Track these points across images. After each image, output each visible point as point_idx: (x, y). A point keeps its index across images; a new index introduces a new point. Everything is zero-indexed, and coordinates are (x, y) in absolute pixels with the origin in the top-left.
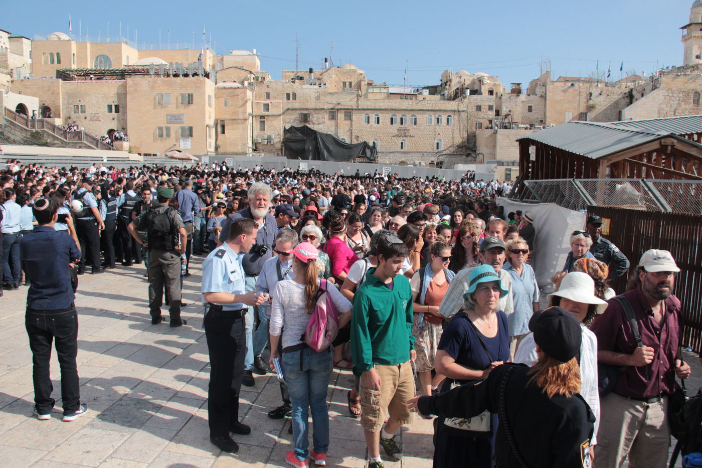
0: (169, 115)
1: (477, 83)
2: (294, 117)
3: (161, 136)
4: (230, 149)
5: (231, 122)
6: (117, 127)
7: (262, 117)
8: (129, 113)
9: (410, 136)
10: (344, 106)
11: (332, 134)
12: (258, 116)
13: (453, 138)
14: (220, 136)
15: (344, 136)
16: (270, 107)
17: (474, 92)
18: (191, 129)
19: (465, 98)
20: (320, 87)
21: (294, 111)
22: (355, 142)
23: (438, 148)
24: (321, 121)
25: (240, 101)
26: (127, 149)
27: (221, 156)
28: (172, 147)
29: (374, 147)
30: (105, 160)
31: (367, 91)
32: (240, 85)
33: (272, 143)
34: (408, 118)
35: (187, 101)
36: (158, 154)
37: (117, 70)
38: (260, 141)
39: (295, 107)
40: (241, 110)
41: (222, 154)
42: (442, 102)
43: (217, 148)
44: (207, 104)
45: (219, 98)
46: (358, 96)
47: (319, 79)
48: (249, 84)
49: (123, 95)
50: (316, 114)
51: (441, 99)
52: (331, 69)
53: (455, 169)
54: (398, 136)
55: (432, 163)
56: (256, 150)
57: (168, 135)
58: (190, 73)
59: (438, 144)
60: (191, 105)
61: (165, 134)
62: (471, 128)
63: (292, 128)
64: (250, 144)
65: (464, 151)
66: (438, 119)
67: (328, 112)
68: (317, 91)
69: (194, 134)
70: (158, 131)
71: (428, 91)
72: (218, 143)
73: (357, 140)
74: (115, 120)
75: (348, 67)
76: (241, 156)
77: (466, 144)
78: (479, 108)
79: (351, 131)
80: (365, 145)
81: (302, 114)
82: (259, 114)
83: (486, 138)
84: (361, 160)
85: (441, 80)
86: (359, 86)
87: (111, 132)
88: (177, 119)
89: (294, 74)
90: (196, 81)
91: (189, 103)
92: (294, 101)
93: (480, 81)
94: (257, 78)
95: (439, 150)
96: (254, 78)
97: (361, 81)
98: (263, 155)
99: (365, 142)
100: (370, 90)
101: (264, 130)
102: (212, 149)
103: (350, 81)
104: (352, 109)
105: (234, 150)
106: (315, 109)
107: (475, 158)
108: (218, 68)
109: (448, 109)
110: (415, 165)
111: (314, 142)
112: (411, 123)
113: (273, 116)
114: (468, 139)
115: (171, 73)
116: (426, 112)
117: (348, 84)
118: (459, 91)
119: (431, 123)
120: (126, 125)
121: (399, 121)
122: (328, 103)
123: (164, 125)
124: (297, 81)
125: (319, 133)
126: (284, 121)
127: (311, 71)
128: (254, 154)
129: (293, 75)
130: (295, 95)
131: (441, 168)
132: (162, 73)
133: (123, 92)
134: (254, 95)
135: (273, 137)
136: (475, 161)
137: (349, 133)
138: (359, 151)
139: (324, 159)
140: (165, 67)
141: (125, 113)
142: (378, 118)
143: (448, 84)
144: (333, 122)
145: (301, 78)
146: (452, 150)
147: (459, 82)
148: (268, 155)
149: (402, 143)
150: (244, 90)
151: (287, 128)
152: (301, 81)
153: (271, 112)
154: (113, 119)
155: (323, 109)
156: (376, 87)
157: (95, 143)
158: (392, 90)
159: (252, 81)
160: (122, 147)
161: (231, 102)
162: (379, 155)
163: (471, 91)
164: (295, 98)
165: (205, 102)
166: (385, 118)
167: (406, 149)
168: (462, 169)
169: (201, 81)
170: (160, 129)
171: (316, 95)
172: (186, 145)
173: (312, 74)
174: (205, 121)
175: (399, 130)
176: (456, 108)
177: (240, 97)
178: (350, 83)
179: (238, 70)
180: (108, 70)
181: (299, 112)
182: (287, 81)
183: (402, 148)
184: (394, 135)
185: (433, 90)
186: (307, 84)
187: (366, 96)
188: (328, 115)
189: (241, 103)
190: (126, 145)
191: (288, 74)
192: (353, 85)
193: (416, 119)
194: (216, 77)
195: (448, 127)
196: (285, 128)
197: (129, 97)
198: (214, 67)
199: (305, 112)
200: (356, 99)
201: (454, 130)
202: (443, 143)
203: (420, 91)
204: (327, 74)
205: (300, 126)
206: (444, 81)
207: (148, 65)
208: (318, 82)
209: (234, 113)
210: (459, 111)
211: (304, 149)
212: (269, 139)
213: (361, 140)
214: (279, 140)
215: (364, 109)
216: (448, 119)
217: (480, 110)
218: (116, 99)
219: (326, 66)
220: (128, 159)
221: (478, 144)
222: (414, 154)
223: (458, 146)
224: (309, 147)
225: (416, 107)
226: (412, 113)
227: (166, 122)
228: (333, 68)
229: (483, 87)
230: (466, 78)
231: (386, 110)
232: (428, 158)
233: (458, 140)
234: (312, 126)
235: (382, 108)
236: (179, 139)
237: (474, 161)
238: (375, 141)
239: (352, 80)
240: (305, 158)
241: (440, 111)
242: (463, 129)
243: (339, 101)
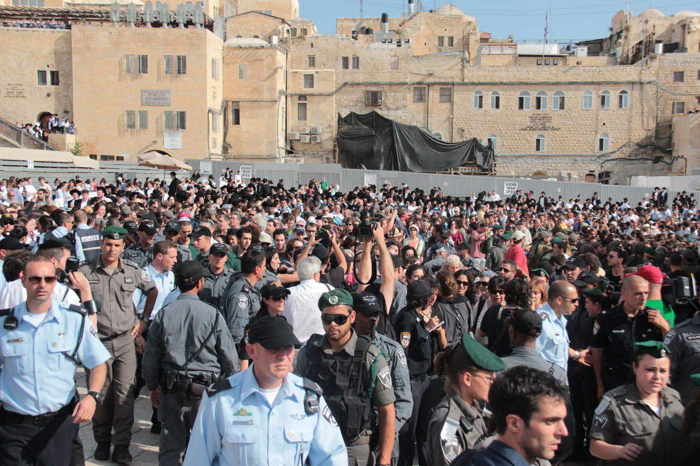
0: (146, 91)
1: (679, 30)
2: (355, 97)
3: (131, 126)
4: (248, 151)
5: (249, 104)
6: (56, 109)
7: (302, 97)
8: (75, 85)
9: (553, 129)
10: (440, 78)
11: (419, 126)
12: (296, 95)
13: (630, 130)
14: (232, 128)
15: (439, 130)
16: (315, 80)
17: (671, 48)
18: (182, 116)
19: (653, 58)
20: (399, 46)
21: (355, 88)
22: (457, 139)
23: (601, 148)
24: (400, 105)
25: (265, 69)
26: (72, 146)
27: (232, 161)
28: (150, 146)
29: (490, 147)
30: (31, 166)
31: (479, 51)
32: (265, 43)
33: (318, 141)
34: (550, 98)
35: (175, 68)
36: (126, 156)
37: (54, 11)
38: (298, 137)
39: (357, 81)
40: (266, 84)
41: (234, 158)
42: (610, 68)
43: (225, 149)
44: (209, 74)
45: (229, 64)
46: (464, 60)
47: (398, 33)
48: (281, 41)
49: (65, 54)
50: (391, 91)
51: (609, 63)
52: (418, 15)
53: (632, 185)
54: (531, 129)
55: (591, 175)
56: (292, 153)
57: (144, 125)
58: (181, 20)
59: (601, 141)
60: (182, 75)
61: (138, 124)
62: (662, 112)
63: (352, 115)
64: (282, 143)
65: (649, 152)
66: (603, 97)
67: (412, 88)
68: (393, 54)
69: (187, 124)
70: (126, 117)
71: (585, 49)
72: (228, 140)
73: (462, 136)
74: (52, 97)
75: (447, 11)
76: (267, 162)
77: (653, 140)
78: (679, 76)
79: (451, 120)
80: (475, 144)
81: (368, 92)
82: (298, 92)
83: (692, 129)
84: (467, 169)
85: (611, 29)
86: (466, 44)
87: (44, 117)
88: (159, 99)
89: (356, 23)
90: (190, 35)
91: (179, 72)
92: (356, 70)
93: (684, 26)
94: (294, 30)
95: (604, 151)
96: (288, 31)
97: (469, 34)
98: (302, 160)
99: (475, 140)
100: (485, 51)
101: (305, 119)
102: (219, 150)
103: (450, 35)
104: (453, 84)
105: (256, 152)
106: (391, 84)
107: (671, 164)
108: (228, 13)
109: (622, 80)
110: (560, 178)
111: (389, 140)
112: (555, 107)
113: (320, 95)
114: (657, 132)
115: (148, 20)
116: (581, 86)
117: (446, 41)
118: (643, 47)
119: (590, 105)
120: (72, 105)
121: (533, 102)
122: (413, 73)
123: (137, 108)
124: (361, 36)
125: (397, 124)
126: (339, 104)
127: (384, 18)
128: (289, 159)
129: (353, 26)
130: (356, 60)
131: (607, 182)
132: (132, 18)
133: (65, 50)
134: (289, 60)
135: (320, 131)
136: (670, 169)
137: (447, 124)
138: (462, 154)
139: (405, 168)
140: (138, 9)
141: (69, 86)
142: (498, 99)
143: (623, 35)
144: (421, 106)
145: (368, 31)
146: (627, 151)
147: (644, 31)
148: (311, 161)
149: (538, 141)
150: (271, 51)
151: (343, 116)
152: (368, 36)
153: (318, 88)
154: (49, 95)
155: (405, 84)
156: (494, 44)
157: (15, 136)
158: (522, 49)
159: (286, 35)
160: (64, 143)
161: (249, 72)
162: (499, 161)
163: (665, 46)
164: (357, 65)
165: (206, 71)
166: (509, 98)
167: (545, 150)
168: (645, 186)
169: (198, 34)
170: (130, 114)
171: (393, 59)
172: (173, 141)
173: (387, 24)
174: (206, 103)
175: (533, 119)
176: (635, 78)
177: (265, 63)
178: (451, 39)
179: (262, 17)
180: (38, 11)
181: (363, 88)
182: (344, 36)
183: (538, 148)
184: (524, 127)
185: (596, 47)
186: (378, 40)
187: (477, 60)
188: (412, 94)
189: (265, 73)
190: (70, 140)
191: (345, 24)
192: (455, 42)
193: (563, 99)
194: (225, 28)
195: (620, 111)
196: (339, 116)
197: (75, 59)
198: (221, 11)
199: (374, 89)
200: (459, 67)
201: (631, 117)
202: (611, 139)
203: (572, 50)
204: (411, 23)
205: (365, 111)
206: (617, 30)
207: (108, 5)
208: (395, 38)
209: (255, 89)
210: (641, 83)
211: (372, 151)
212: (313, 134)
213: (468, 137)
214: (330, 135)
215: (473, 84)
216: (621, 97)
217: (682, 80)
218: (52, 61)
219: (410, 9)
220: (72, 165)
221: (675, 140)
222: (558, 159)
223: (638, 144)
224: (380, 147)
225: (563, 79)
226: (558, 88)
227: (140, 103)
228: (422, 14)
229: (688, 37)
230: (657, 23)
231: (512, 84)
232: (584, 166)
233: (639, 134)
234: (386, 112)
235: (505, 81)
236: (162, 132)
237: (668, 170)
238: (492, 138)
239: (453, 33)
240: (373, 166)
241: (607, 83)
242: (649, 113)
243: (431, 70)
